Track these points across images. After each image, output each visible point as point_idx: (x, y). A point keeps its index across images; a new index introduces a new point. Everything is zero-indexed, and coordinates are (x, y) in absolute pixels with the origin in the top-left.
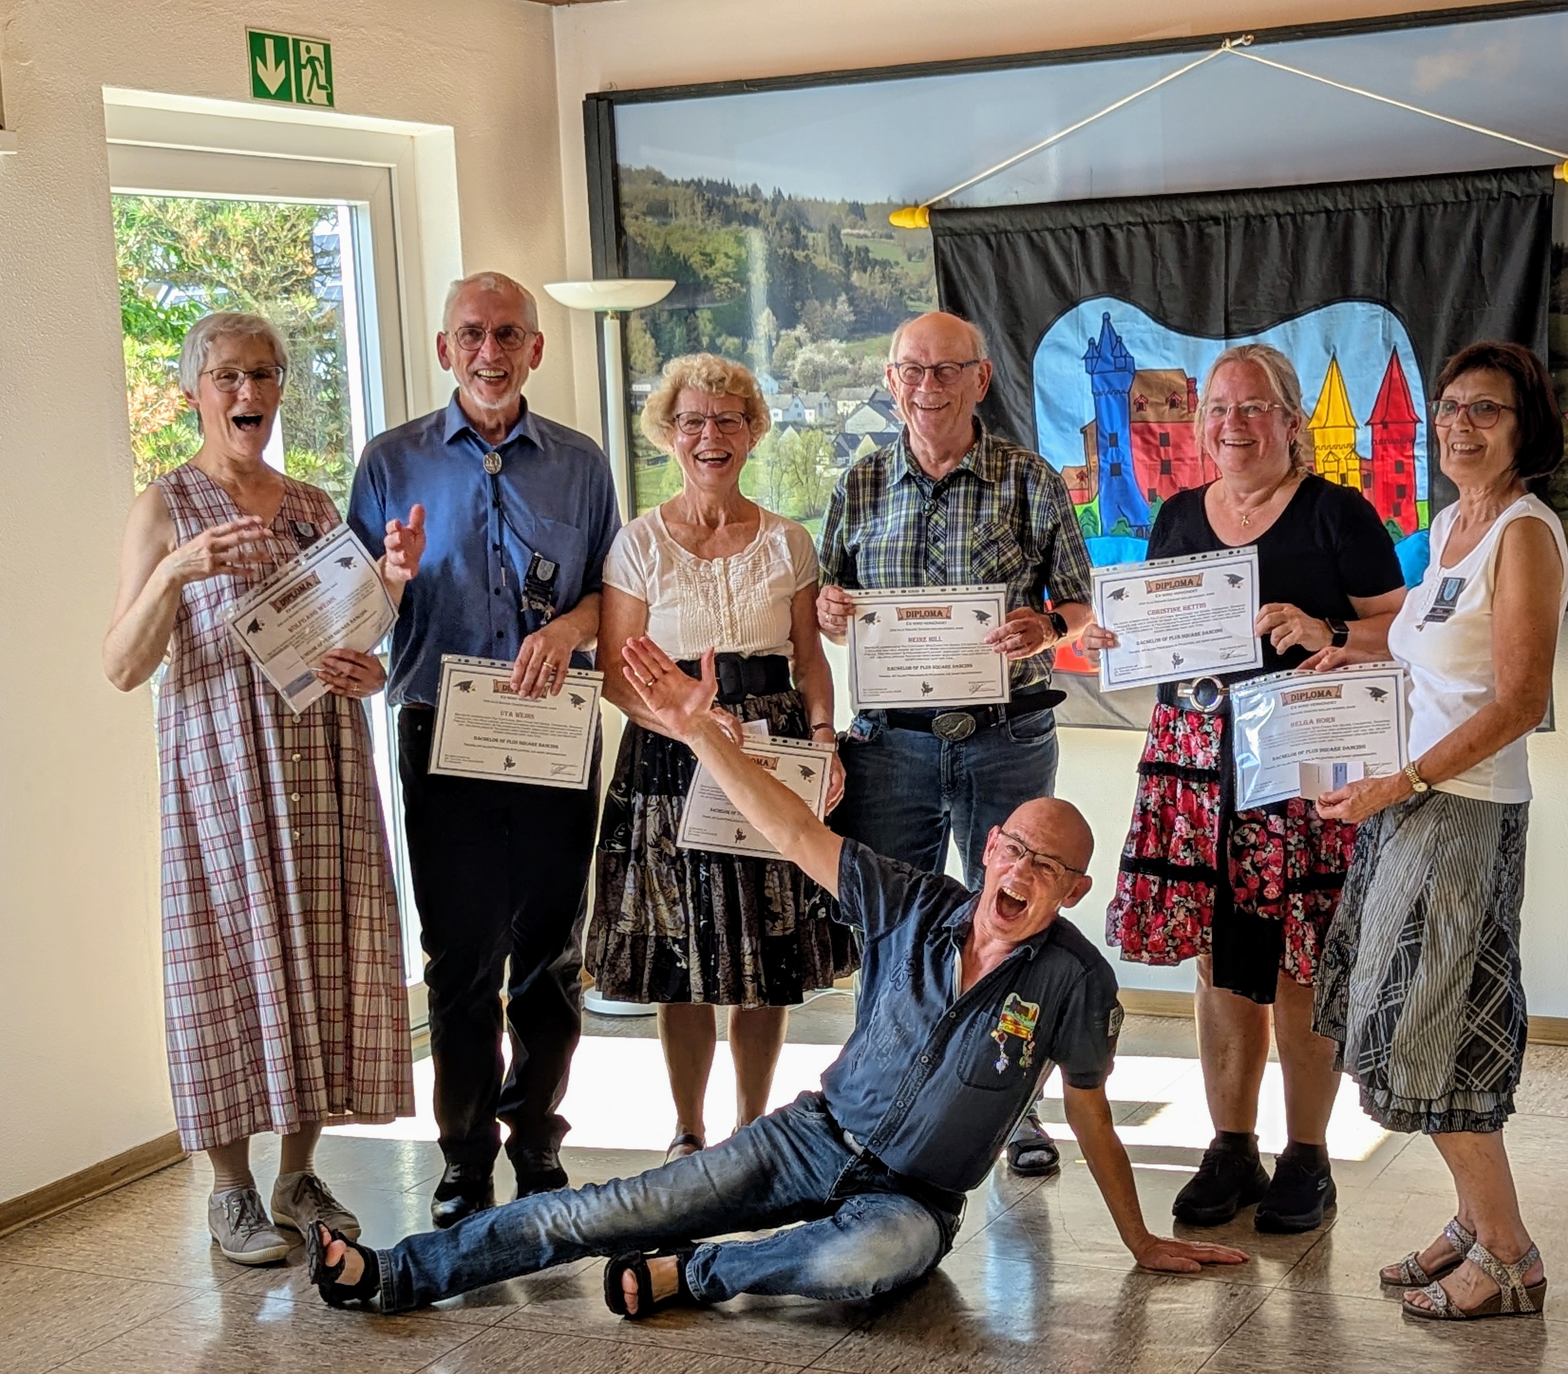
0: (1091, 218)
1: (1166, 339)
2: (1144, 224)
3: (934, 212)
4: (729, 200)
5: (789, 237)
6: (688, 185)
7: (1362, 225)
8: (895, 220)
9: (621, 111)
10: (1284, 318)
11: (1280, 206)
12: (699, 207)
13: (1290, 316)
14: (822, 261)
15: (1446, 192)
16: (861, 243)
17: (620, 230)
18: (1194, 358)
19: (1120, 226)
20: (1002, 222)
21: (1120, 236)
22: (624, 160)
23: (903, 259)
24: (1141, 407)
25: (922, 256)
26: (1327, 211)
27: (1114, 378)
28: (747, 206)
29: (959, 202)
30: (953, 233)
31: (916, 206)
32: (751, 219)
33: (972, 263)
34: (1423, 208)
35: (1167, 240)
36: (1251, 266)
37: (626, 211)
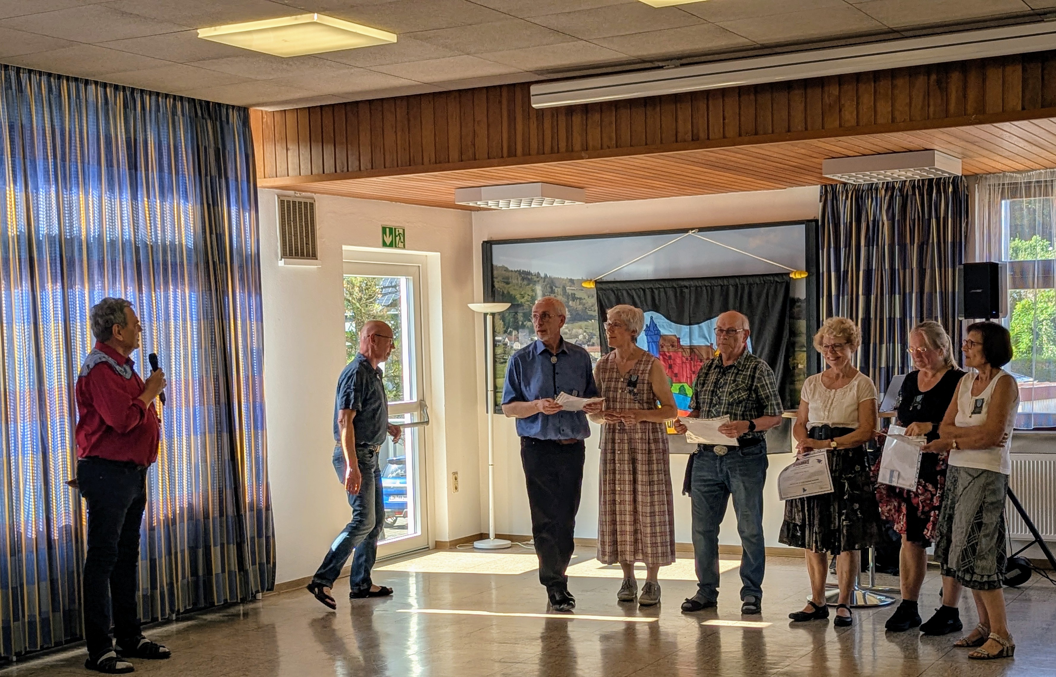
0: (647, 286)
1: (670, 325)
2: (664, 288)
3: (596, 282)
4: (530, 277)
5: (549, 290)
6: (516, 272)
7: (732, 289)
8: (584, 285)
9: (495, 247)
10: (707, 319)
11: (706, 283)
12: (520, 278)
13: (710, 318)
14: (560, 298)
15: (757, 280)
16: (573, 292)
17: (493, 286)
19: (656, 288)
20: (618, 286)
21: (656, 292)
22: (495, 263)
23: (586, 297)
24: (662, 347)
25: (593, 297)
26: (721, 285)
27: (654, 337)
28: (535, 279)
29: (605, 279)
30: (602, 289)
31: (591, 280)
32: (537, 283)
33: (608, 299)
34: (750, 285)
35: (671, 293)
36: (697, 302)
37: (495, 280)
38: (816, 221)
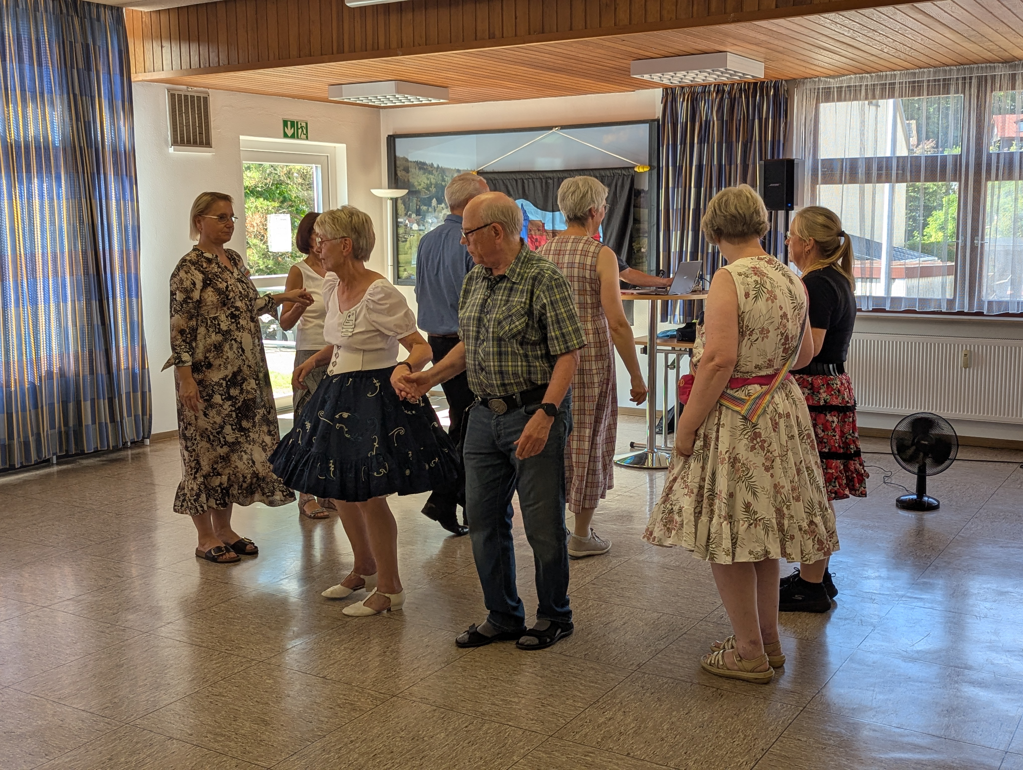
0: (519, 176)
1: (537, 212)
2: (532, 179)
4: (425, 167)
5: (441, 178)
6: (414, 162)
9: (397, 140)
12: (417, 168)
15: (608, 173)
17: (396, 174)
18: (544, 217)
19: (526, 179)
20: (496, 176)
21: (525, 181)
22: (397, 154)
28: (430, 169)
29: (486, 170)
32: (431, 173)
35: (538, 184)
37: (397, 168)
38: (658, 121)
